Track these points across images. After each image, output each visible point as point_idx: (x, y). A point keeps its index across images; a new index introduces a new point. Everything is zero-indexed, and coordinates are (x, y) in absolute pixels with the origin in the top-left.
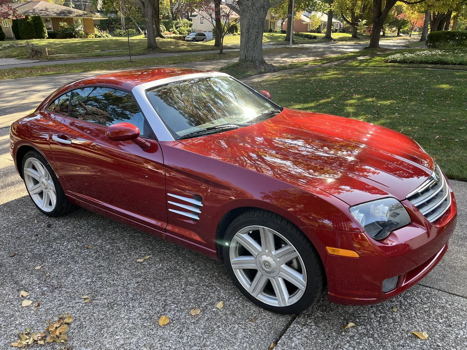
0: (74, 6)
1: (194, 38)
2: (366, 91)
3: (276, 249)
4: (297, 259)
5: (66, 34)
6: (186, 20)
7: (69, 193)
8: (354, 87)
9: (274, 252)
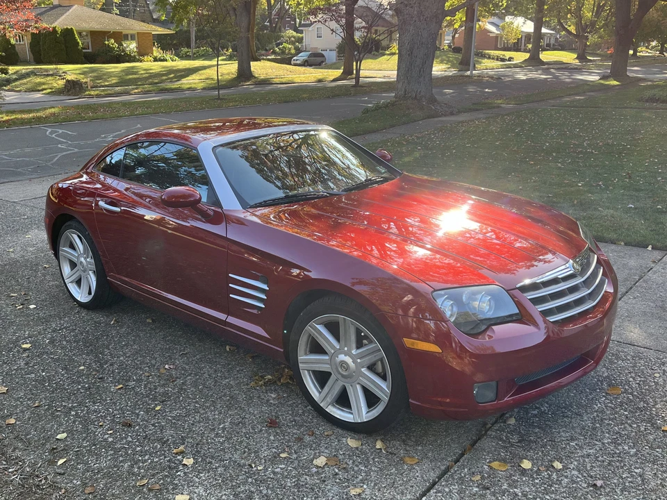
0: (118, 12)
1: (306, 61)
2: (608, 145)
3: (358, 348)
4: (382, 360)
5: (111, 56)
6: (291, 31)
7: (111, 277)
8: (588, 140)
9: (354, 352)
